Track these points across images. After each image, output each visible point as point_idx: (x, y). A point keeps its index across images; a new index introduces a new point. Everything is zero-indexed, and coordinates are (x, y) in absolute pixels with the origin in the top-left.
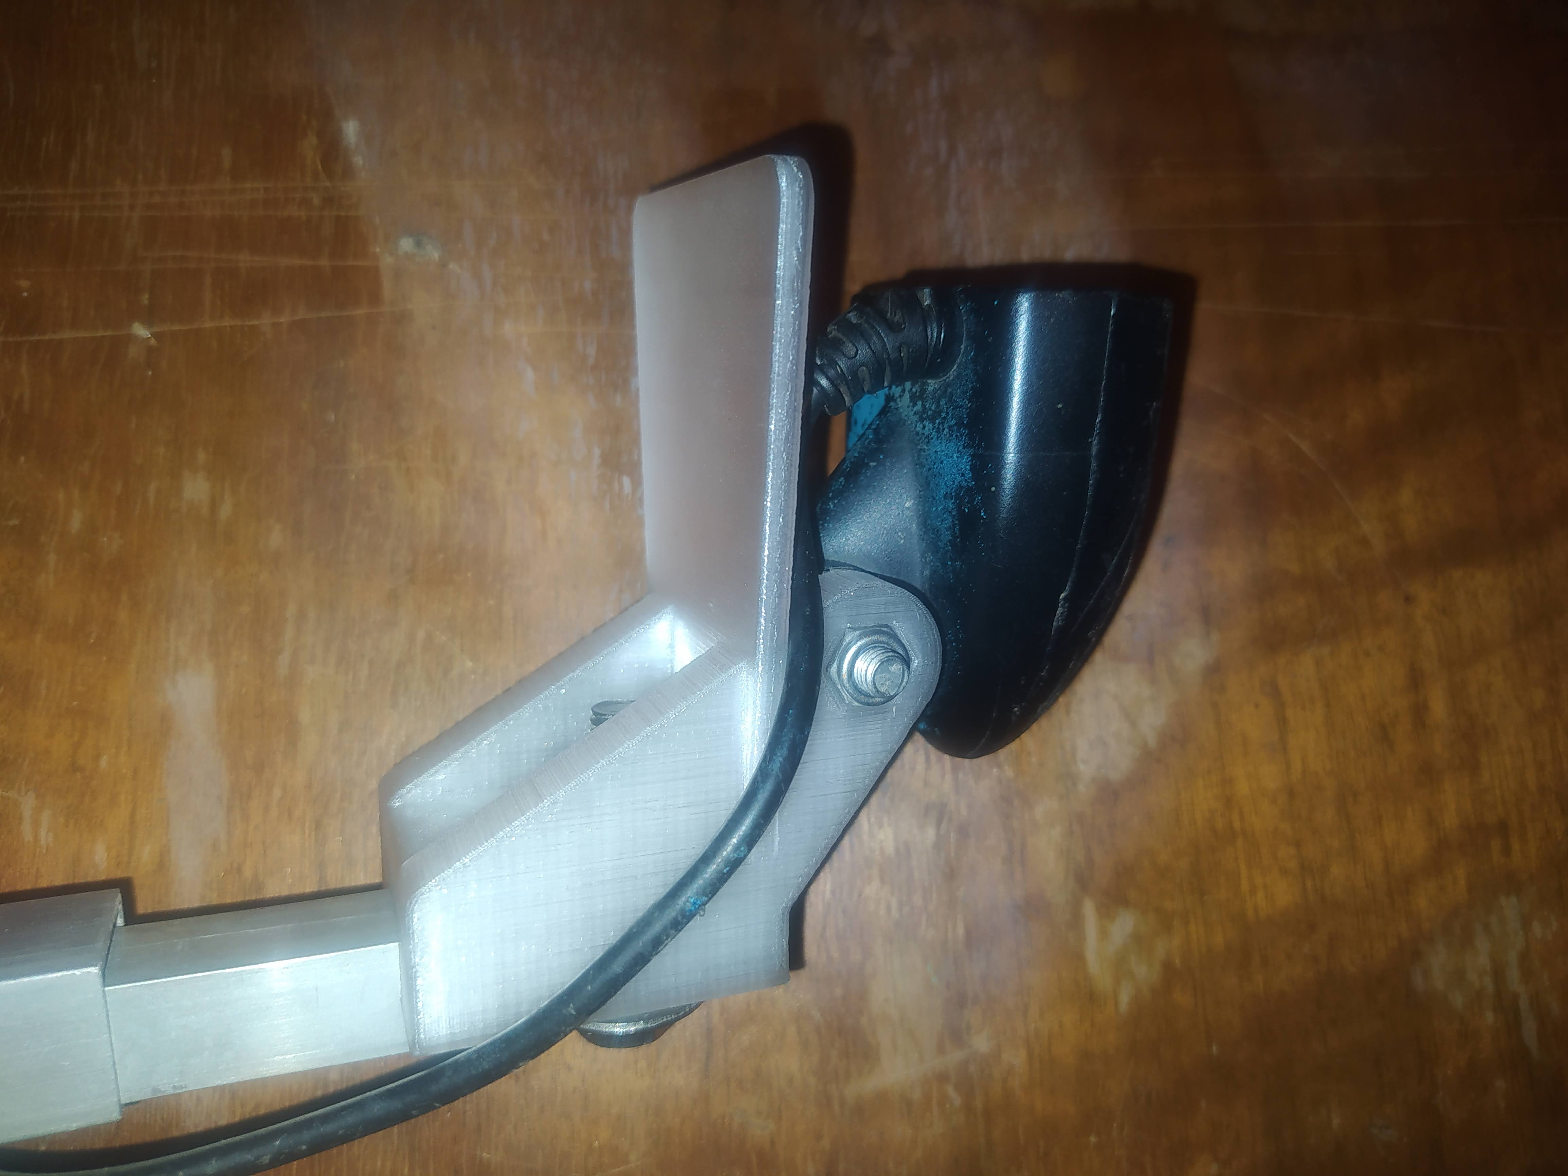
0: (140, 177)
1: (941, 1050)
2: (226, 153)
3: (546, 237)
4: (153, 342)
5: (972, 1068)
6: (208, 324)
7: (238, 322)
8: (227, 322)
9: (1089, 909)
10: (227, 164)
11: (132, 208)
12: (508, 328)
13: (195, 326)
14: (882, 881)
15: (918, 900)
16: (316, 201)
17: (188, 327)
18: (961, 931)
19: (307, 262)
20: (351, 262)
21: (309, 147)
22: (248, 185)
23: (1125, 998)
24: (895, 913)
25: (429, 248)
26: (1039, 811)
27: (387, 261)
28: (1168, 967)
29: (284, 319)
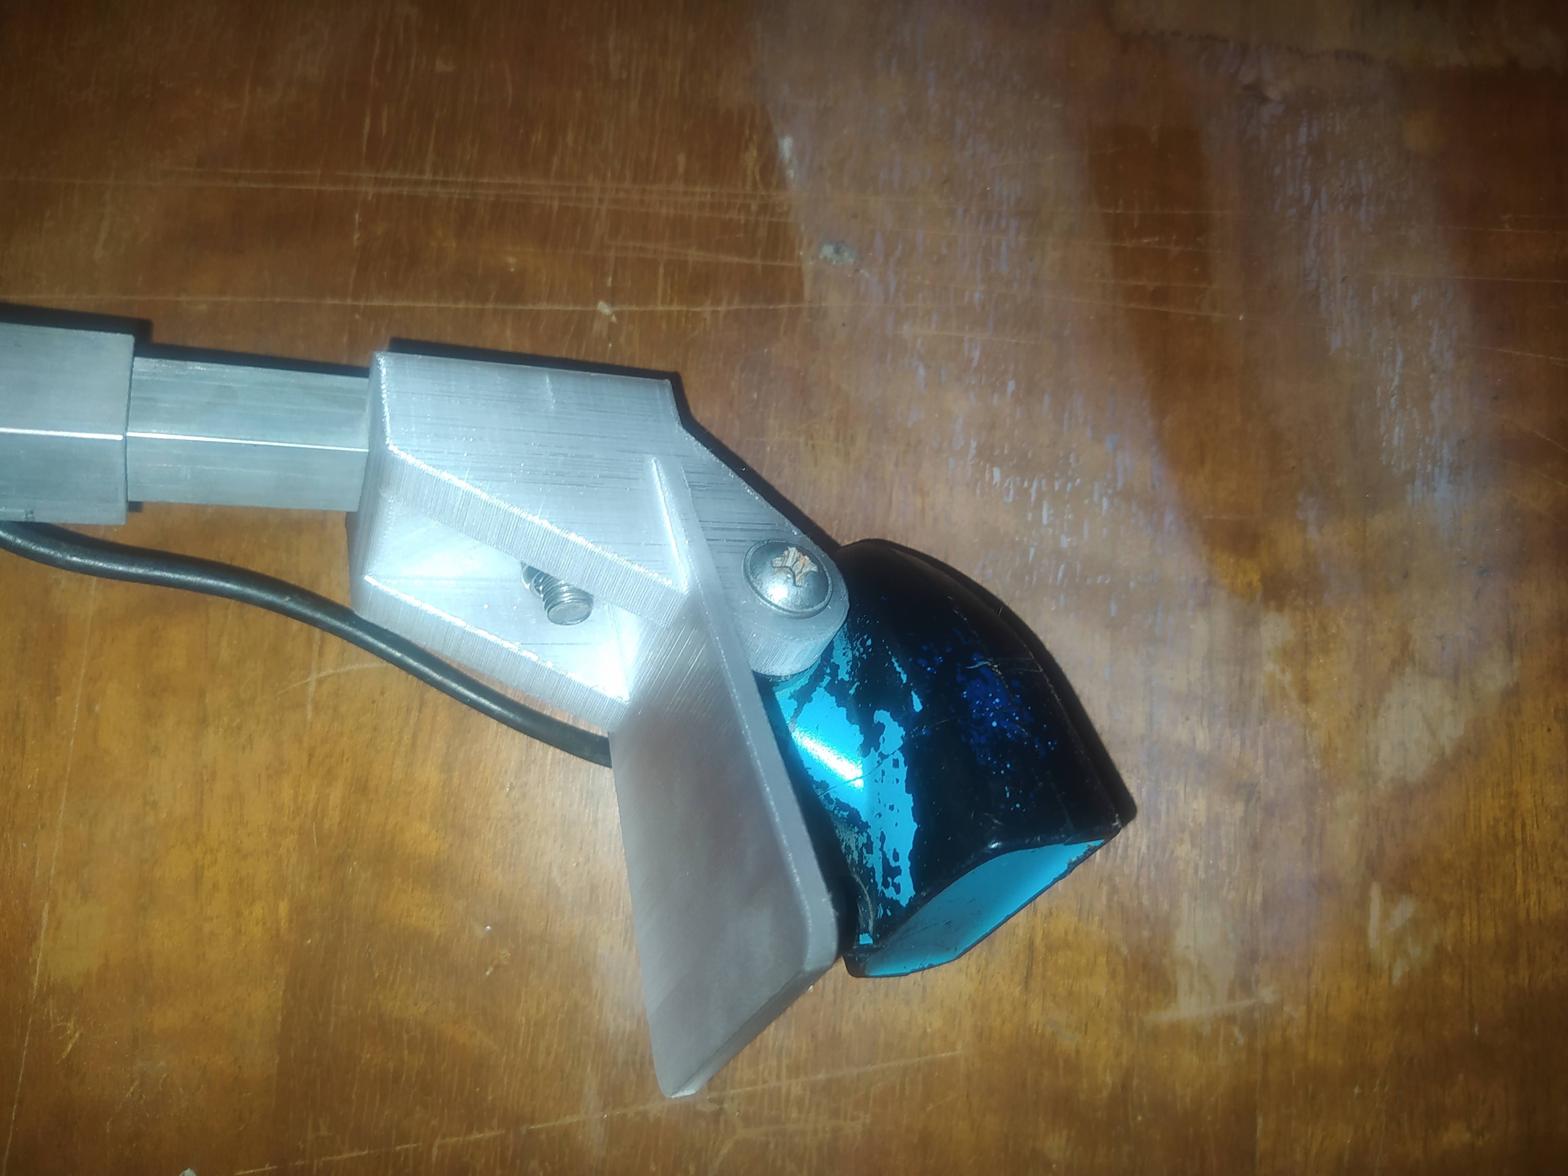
0: (609, 174)
1: (1231, 996)
2: (681, 159)
3: (944, 251)
4: (614, 319)
5: (1257, 1015)
6: (660, 308)
7: (684, 308)
8: (675, 308)
9: (1375, 893)
10: (681, 169)
11: (601, 200)
12: (906, 330)
13: (650, 308)
14: (1193, 845)
15: (1223, 865)
16: (754, 208)
17: (643, 309)
18: (1259, 898)
19: (744, 260)
20: (778, 263)
21: (751, 157)
22: (698, 189)
23: (1398, 974)
24: (1202, 875)
25: (846, 254)
26: (1340, 801)
27: (809, 265)
28: (1439, 949)
29: (722, 308)
